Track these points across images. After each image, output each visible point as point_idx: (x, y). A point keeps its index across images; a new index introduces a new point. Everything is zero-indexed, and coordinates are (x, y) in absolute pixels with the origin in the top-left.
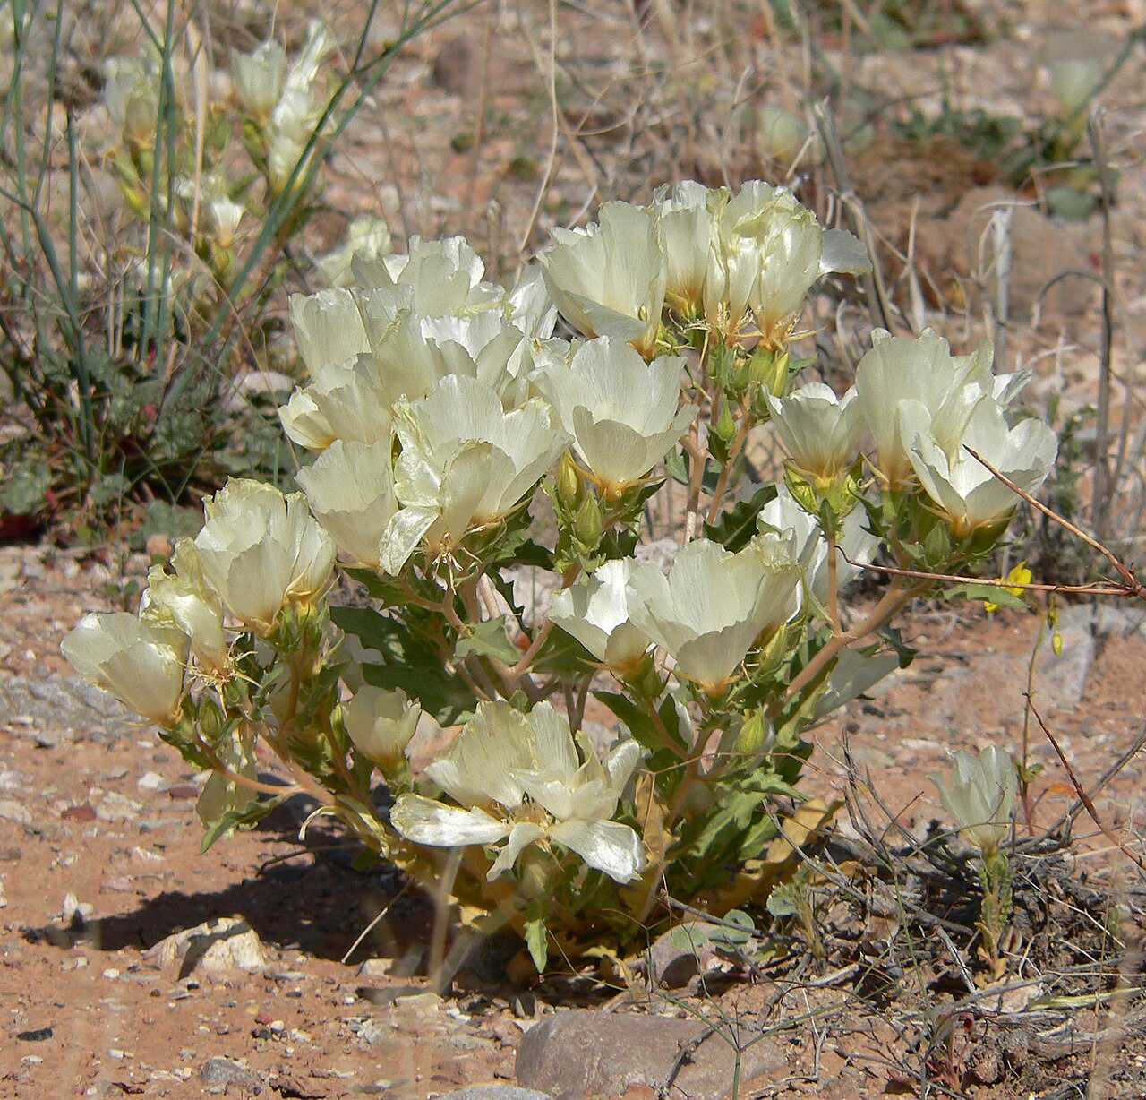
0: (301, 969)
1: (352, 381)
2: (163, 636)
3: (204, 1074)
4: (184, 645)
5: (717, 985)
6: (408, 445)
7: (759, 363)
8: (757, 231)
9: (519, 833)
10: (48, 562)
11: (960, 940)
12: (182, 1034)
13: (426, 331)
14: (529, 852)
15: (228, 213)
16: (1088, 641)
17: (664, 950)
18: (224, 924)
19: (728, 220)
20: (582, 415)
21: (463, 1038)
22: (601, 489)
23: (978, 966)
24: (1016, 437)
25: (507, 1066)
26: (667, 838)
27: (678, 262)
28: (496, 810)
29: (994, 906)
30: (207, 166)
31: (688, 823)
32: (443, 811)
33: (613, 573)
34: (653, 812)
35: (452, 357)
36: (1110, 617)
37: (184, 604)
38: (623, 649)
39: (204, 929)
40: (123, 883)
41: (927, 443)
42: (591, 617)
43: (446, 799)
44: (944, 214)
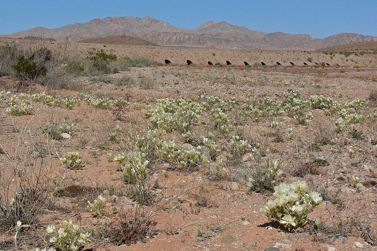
0: (275, 229)
1: (277, 194)
2: (265, 209)
3: (268, 238)
4: (267, 210)
5: (301, 232)
6: (281, 199)
7: (303, 192)
8: (303, 184)
9: (288, 223)
10: (260, 194)
11: (316, 230)
12: (267, 234)
13: (282, 191)
14: (289, 224)
15: (272, 171)
16: (326, 203)
17: (297, 230)
18: (270, 226)
19: (301, 183)
20: (292, 197)
21: (284, 236)
22: (293, 201)
23: (317, 232)
24: (320, 198)
25: (287, 238)
26: (297, 223)
27: (298, 185)
28: (287, 221)
29: (318, 228)
30: (270, 168)
31: (299, 222)
32: (283, 221)
33: (294, 206)
34: (296, 221)
35: (284, 193)
36: (327, 202)
37: (267, 208)
38: (294, 211)
39: (268, 227)
40: (263, 222)
41: (314, 198)
42: (292, 209)
43: (283, 220)
44: (318, 168)
